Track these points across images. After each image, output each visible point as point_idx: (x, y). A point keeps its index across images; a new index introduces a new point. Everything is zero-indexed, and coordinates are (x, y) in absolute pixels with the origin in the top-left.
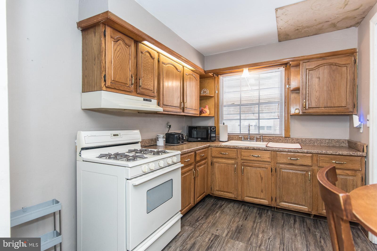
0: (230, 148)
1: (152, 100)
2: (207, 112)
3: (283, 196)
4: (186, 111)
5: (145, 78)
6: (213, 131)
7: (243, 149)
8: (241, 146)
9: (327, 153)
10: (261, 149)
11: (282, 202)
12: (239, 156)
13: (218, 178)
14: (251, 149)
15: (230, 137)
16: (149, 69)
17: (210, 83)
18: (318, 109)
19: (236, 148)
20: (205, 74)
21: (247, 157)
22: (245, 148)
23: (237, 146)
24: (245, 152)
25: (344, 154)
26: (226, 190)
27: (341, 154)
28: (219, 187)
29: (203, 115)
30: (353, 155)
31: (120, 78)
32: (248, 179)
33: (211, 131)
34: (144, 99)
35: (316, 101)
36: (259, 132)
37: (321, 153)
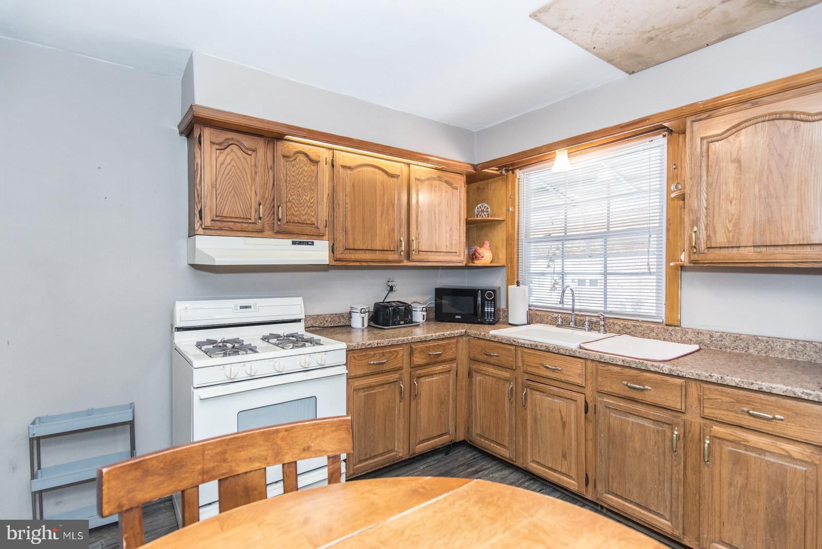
0: (502, 343)
1: (315, 242)
3: (611, 480)
5: (293, 203)
6: (488, 300)
7: (526, 348)
8: (522, 341)
9: (725, 383)
10: (562, 351)
11: (609, 494)
12: (520, 364)
13: (480, 409)
14: (541, 350)
16: (305, 184)
17: (497, 191)
18: (735, 250)
19: (513, 345)
20: (475, 172)
21: (533, 367)
22: (531, 345)
23: (515, 340)
24: (529, 354)
25: (774, 391)
26: (493, 438)
27: (765, 389)
28: (481, 426)
30: (806, 397)
31: (233, 210)
32: (535, 420)
33: (483, 299)
34: (293, 242)
35: (730, 226)
36: (605, 308)
37: (709, 380)
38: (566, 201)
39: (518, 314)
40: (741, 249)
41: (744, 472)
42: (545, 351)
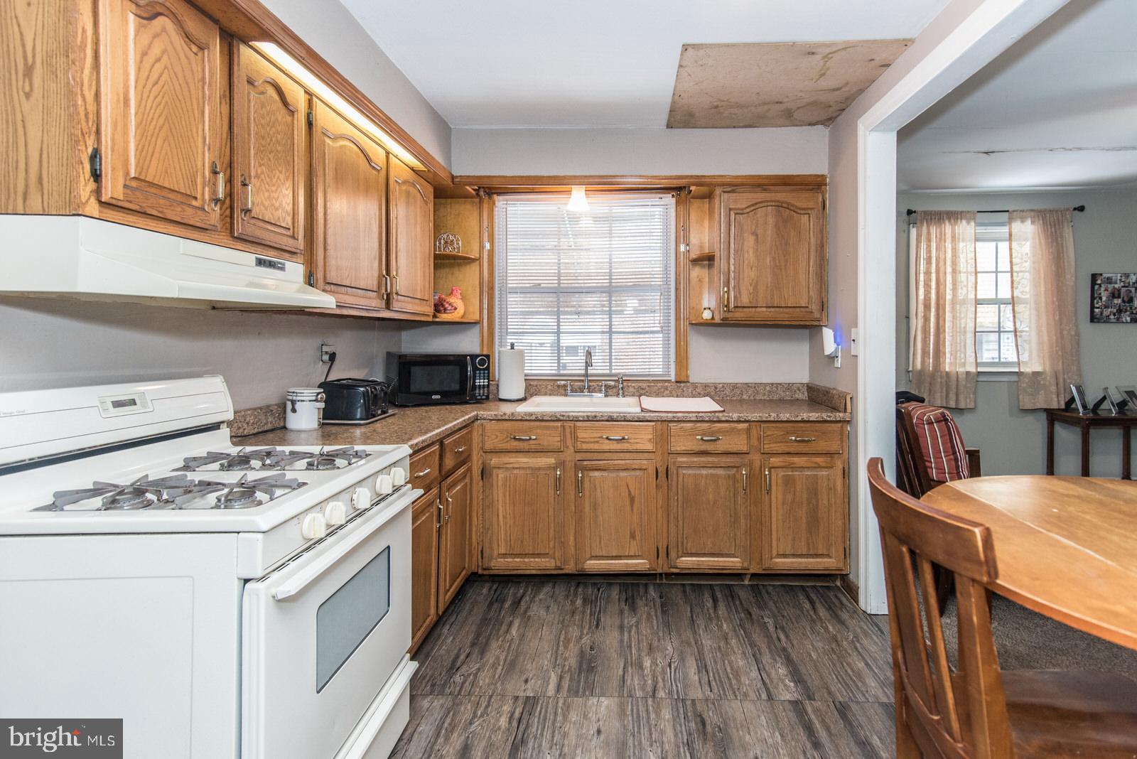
0: (543, 420)
1: (288, 264)
2: (458, 309)
3: (685, 541)
4: (396, 305)
5: (262, 180)
6: (480, 370)
7: (580, 421)
8: (574, 414)
9: (780, 420)
10: (629, 418)
11: (682, 557)
12: (569, 442)
13: (505, 518)
14: (603, 421)
15: (530, 385)
16: (279, 148)
17: (466, 216)
18: (754, 309)
19: (561, 420)
20: (452, 185)
21: (591, 442)
22: (588, 416)
23: (564, 414)
24: (585, 428)
25: (811, 419)
26: (529, 549)
27: (805, 419)
28: (507, 541)
29: (444, 317)
30: (828, 419)
31: (166, 172)
32: (595, 506)
33: (475, 369)
34: (256, 258)
35: (751, 289)
36: (611, 369)
37: (768, 419)
39: (511, 386)
40: (758, 309)
41: (792, 489)
42: (607, 421)
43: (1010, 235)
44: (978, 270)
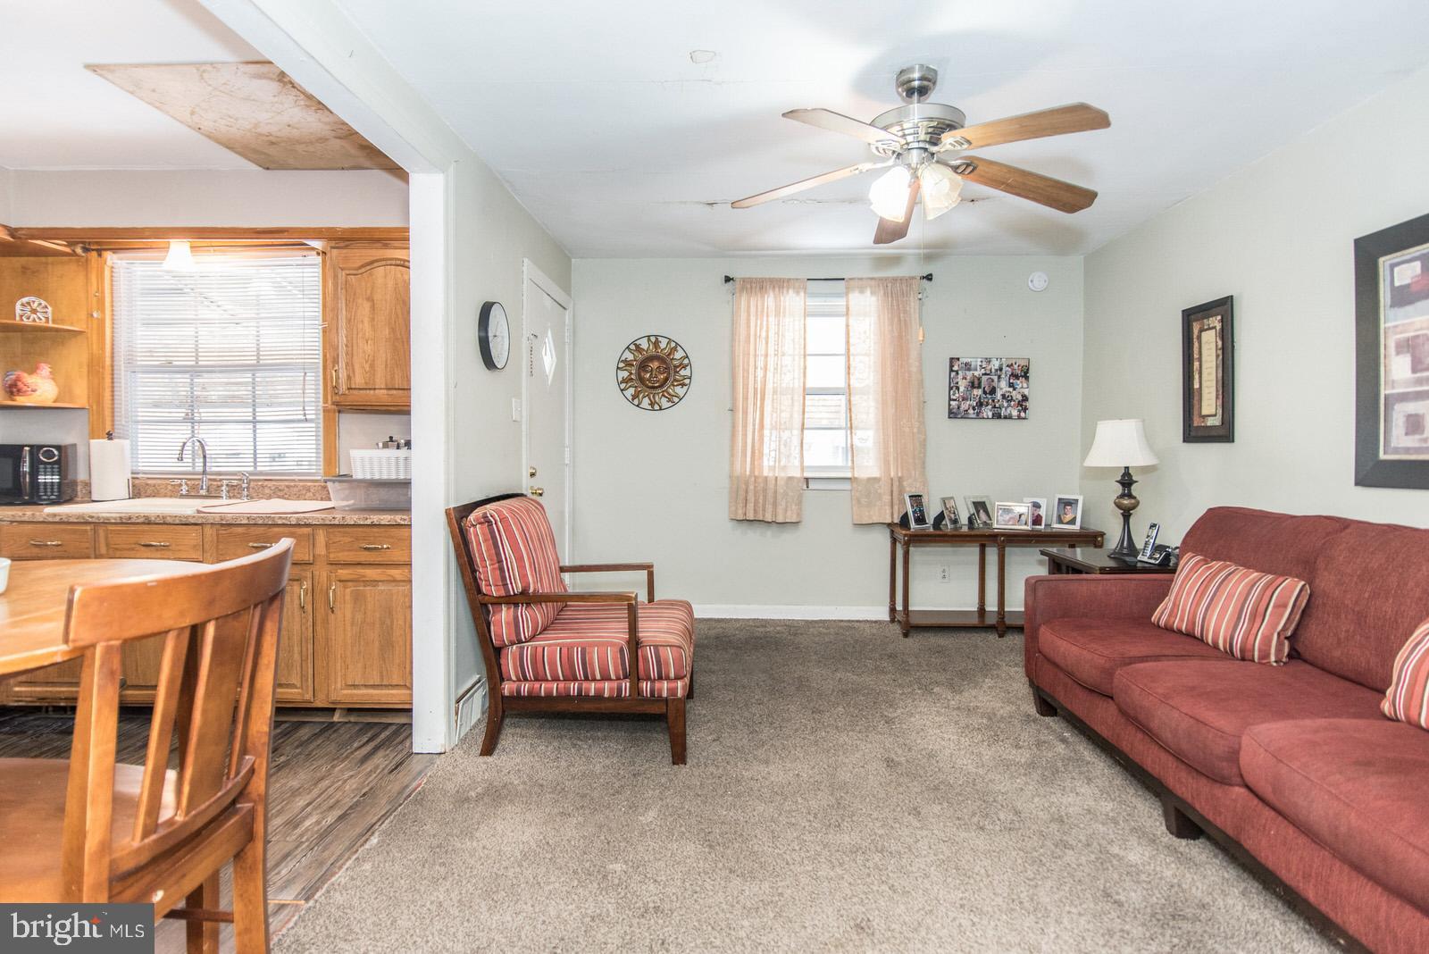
0: (68, 523)
6: (47, 464)
7: (112, 523)
8: (104, 515)
10: (169, 520)
12: (103, 550)
14: (138, 523)
17: (69, 279)
18: (372, 392)
19: (90, 523)
21: (126, 549)
22: (121, 518)
23: (94, 515)
24: (118, 533)
25: (383, 523)
27: (376, 523)
30: (403, 523)
33: (35, 462)
35: (367, 367)
36: (255, 466)
37: (332, 523)
38: (196, 315)
40: (377, 391)
41: (363, 607)
42: (143, 523)
43: (848, 308)
44: (808, 352)
